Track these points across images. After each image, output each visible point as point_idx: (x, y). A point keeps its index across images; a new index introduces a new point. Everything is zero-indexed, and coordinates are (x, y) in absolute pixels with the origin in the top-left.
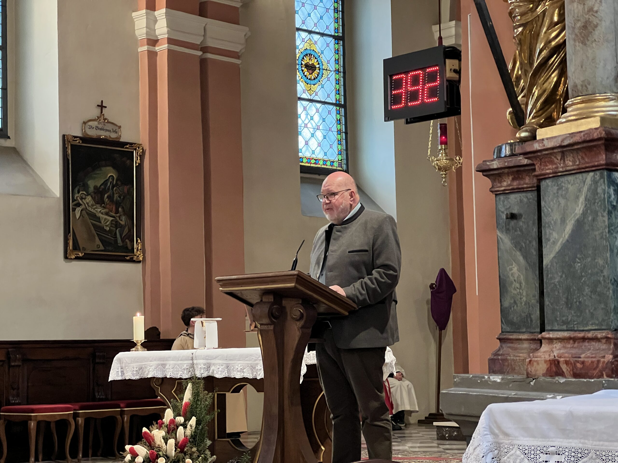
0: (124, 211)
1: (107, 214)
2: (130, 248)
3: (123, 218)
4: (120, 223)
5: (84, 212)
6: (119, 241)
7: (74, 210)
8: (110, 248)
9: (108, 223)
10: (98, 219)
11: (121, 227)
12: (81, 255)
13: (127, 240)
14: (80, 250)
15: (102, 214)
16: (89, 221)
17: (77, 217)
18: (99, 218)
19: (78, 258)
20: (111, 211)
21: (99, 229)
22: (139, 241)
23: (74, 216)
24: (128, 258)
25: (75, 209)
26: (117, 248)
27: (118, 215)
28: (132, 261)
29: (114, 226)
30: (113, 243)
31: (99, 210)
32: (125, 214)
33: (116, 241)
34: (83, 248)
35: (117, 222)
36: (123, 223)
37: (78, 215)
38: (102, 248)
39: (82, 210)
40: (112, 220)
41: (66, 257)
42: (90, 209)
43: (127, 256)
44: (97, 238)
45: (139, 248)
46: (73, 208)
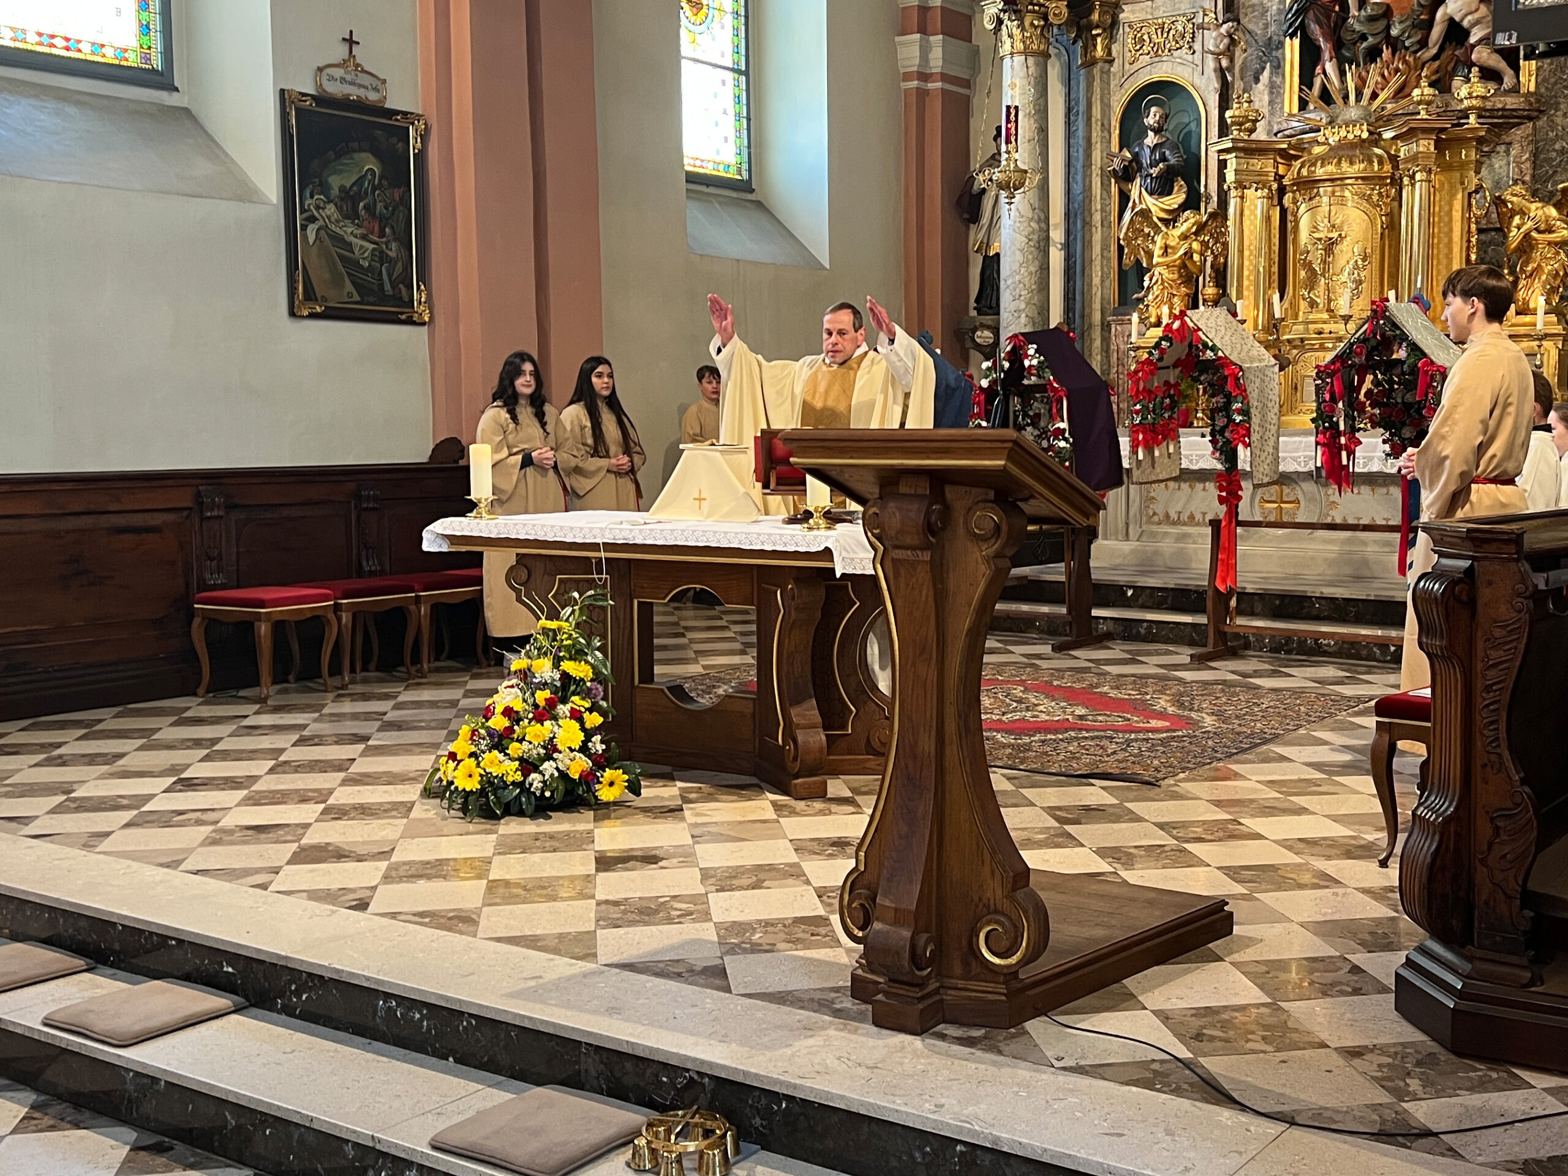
0: (394, 232)
1: (364, 237)
2: (406, 299)
3: (394, 245)
4: (387, 255)
5: (322, 233)
6: (387, 287)
7: (304, 228)
8: (371, 299)
9: (366, 255)
10: (349, 246)
11: (390, 260)
12: (318, 309)
13: (401, 286)
14: (316, 300)
15: (356, 237)
16: (333, 250)
17: (311, 243)
18: (350, 244)
19: (313, 316)
20: (372, 233)
21: (350, 263)
22: (422, 287)
23: (305, 238)
24: (403, 317)
25: (307, 226)
26: (384, 299)
27: (384, 240)
28: (410, 322)
29: (377, 259)
30: (376, 288)
31: (349, 230)
32: (395, 240)
33: (381, 286)
34: (323, 297)
35: (382, 252)
36: (392, 254)
37: (311, 237)
38: (356, 297)
39: (318, 230)
40: (374, 249)
41: (292, 314)
42: (333, 227)
43: (402, 313)
44: (348, 283)
45: (423, 300)
46: (301, 225)
